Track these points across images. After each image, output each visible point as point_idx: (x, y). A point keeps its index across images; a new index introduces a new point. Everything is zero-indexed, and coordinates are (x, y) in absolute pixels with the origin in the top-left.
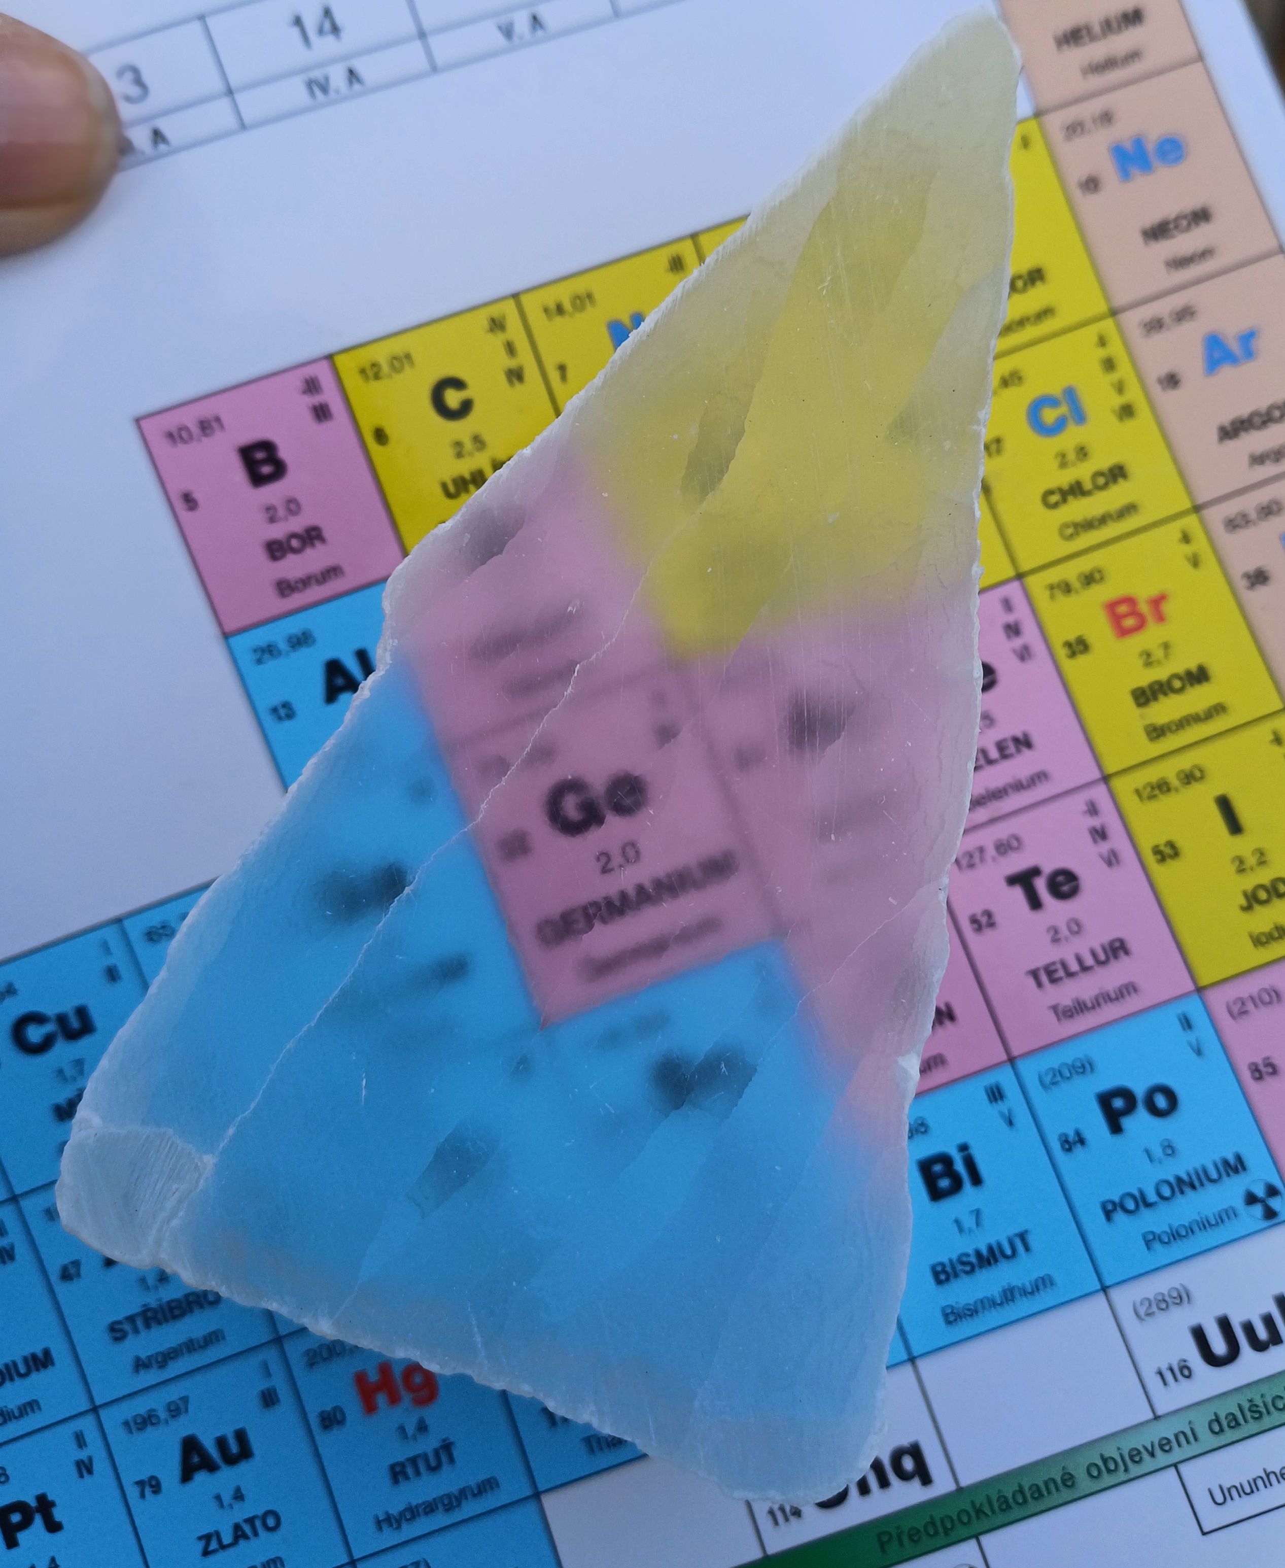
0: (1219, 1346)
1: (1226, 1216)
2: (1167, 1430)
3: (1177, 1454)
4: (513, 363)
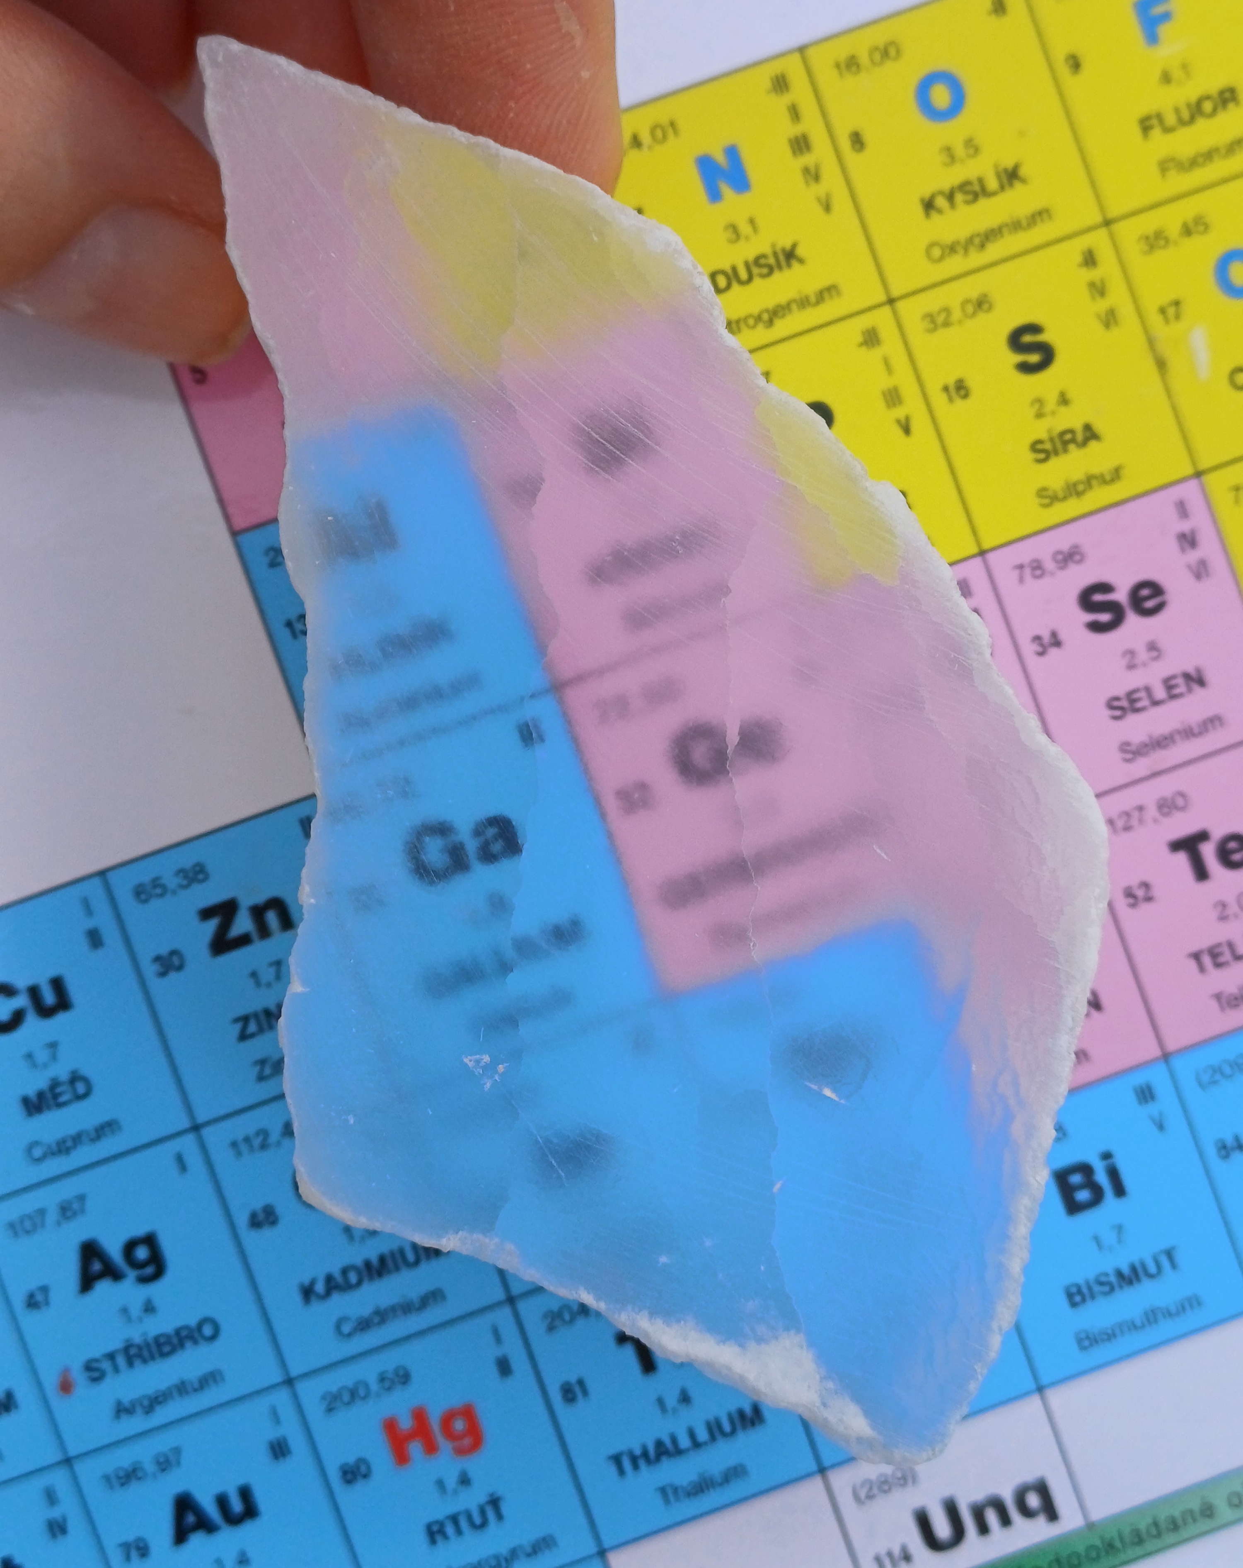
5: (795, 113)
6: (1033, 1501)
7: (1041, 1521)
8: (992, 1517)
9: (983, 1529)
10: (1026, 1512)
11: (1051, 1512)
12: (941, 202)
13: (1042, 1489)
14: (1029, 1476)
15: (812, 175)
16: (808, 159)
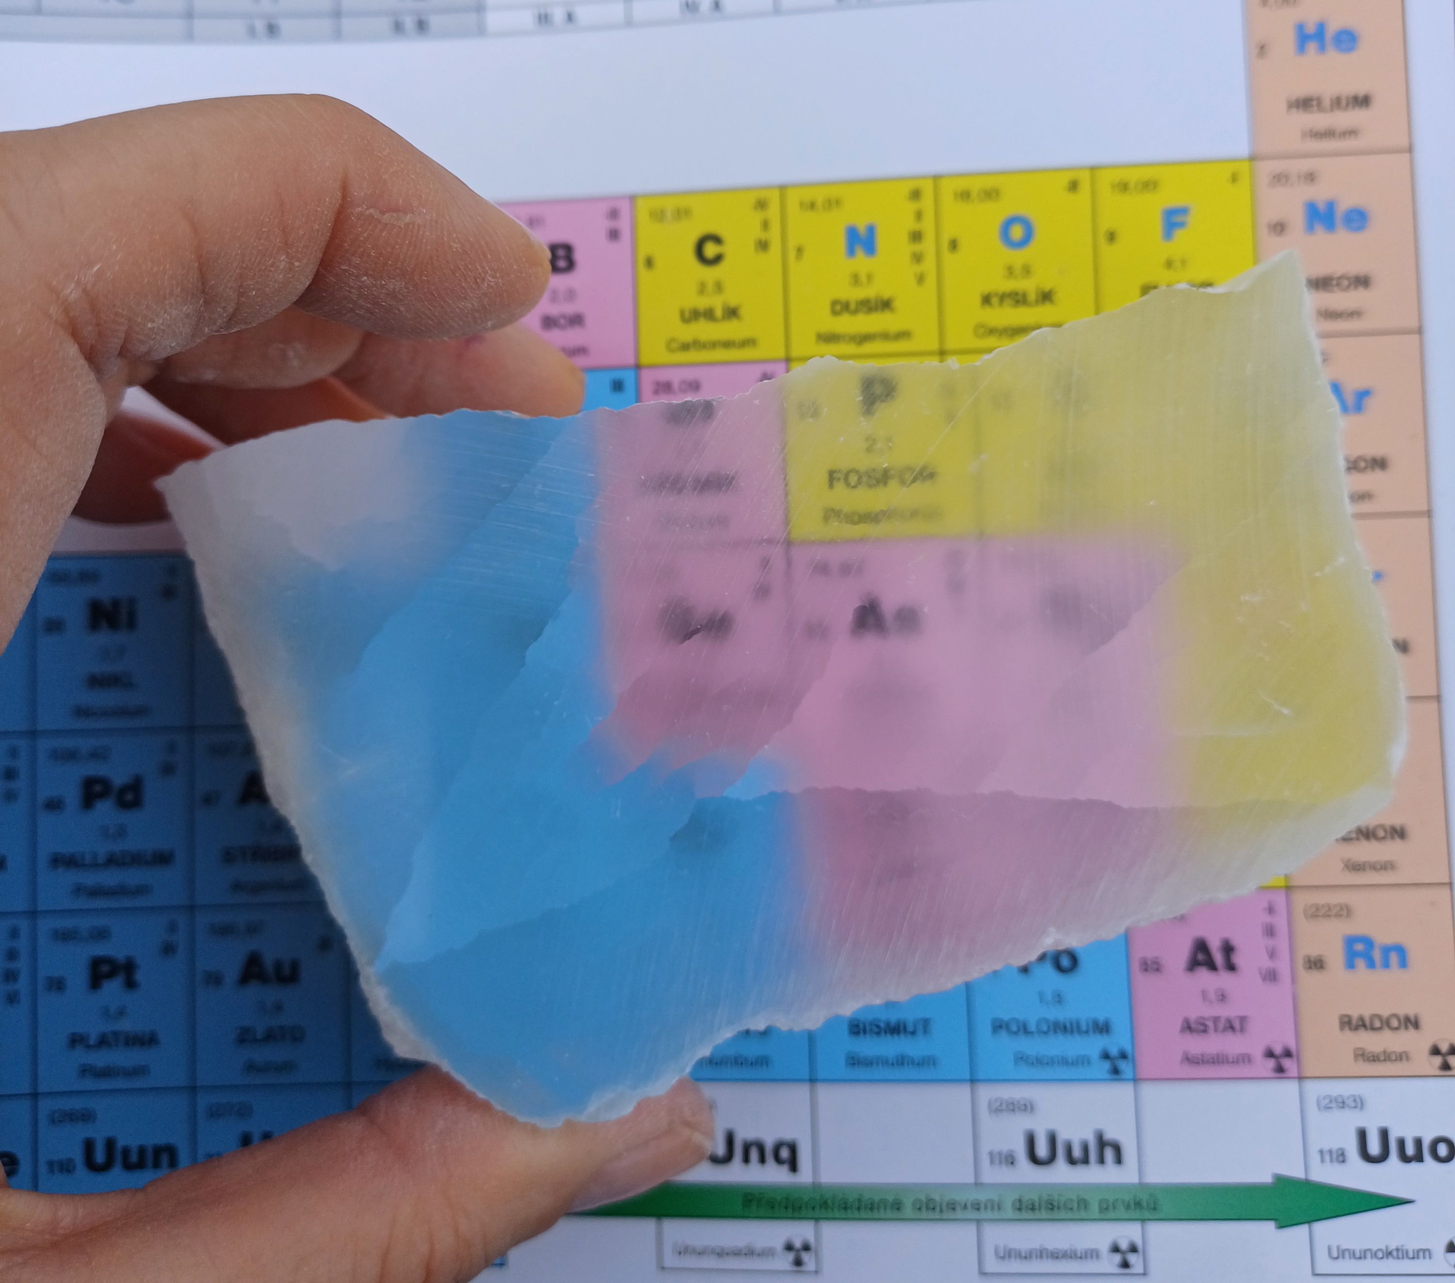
0: (1042, 1151)
1: (1082, 1061)
2: (982, 1196)
3: (983, 1215)
4: (763, 236)
5: (919, 215)
6: (785, 1153)
7: (785, 1168)
8: (754, 1154)
9: (746, 1160)
10: (778, 1160)
11: (793, 1166)
12: (995, 300)
13: (793, 1149)
14: (788, 1136)
15: (918, 258)
16: (917, 247)
